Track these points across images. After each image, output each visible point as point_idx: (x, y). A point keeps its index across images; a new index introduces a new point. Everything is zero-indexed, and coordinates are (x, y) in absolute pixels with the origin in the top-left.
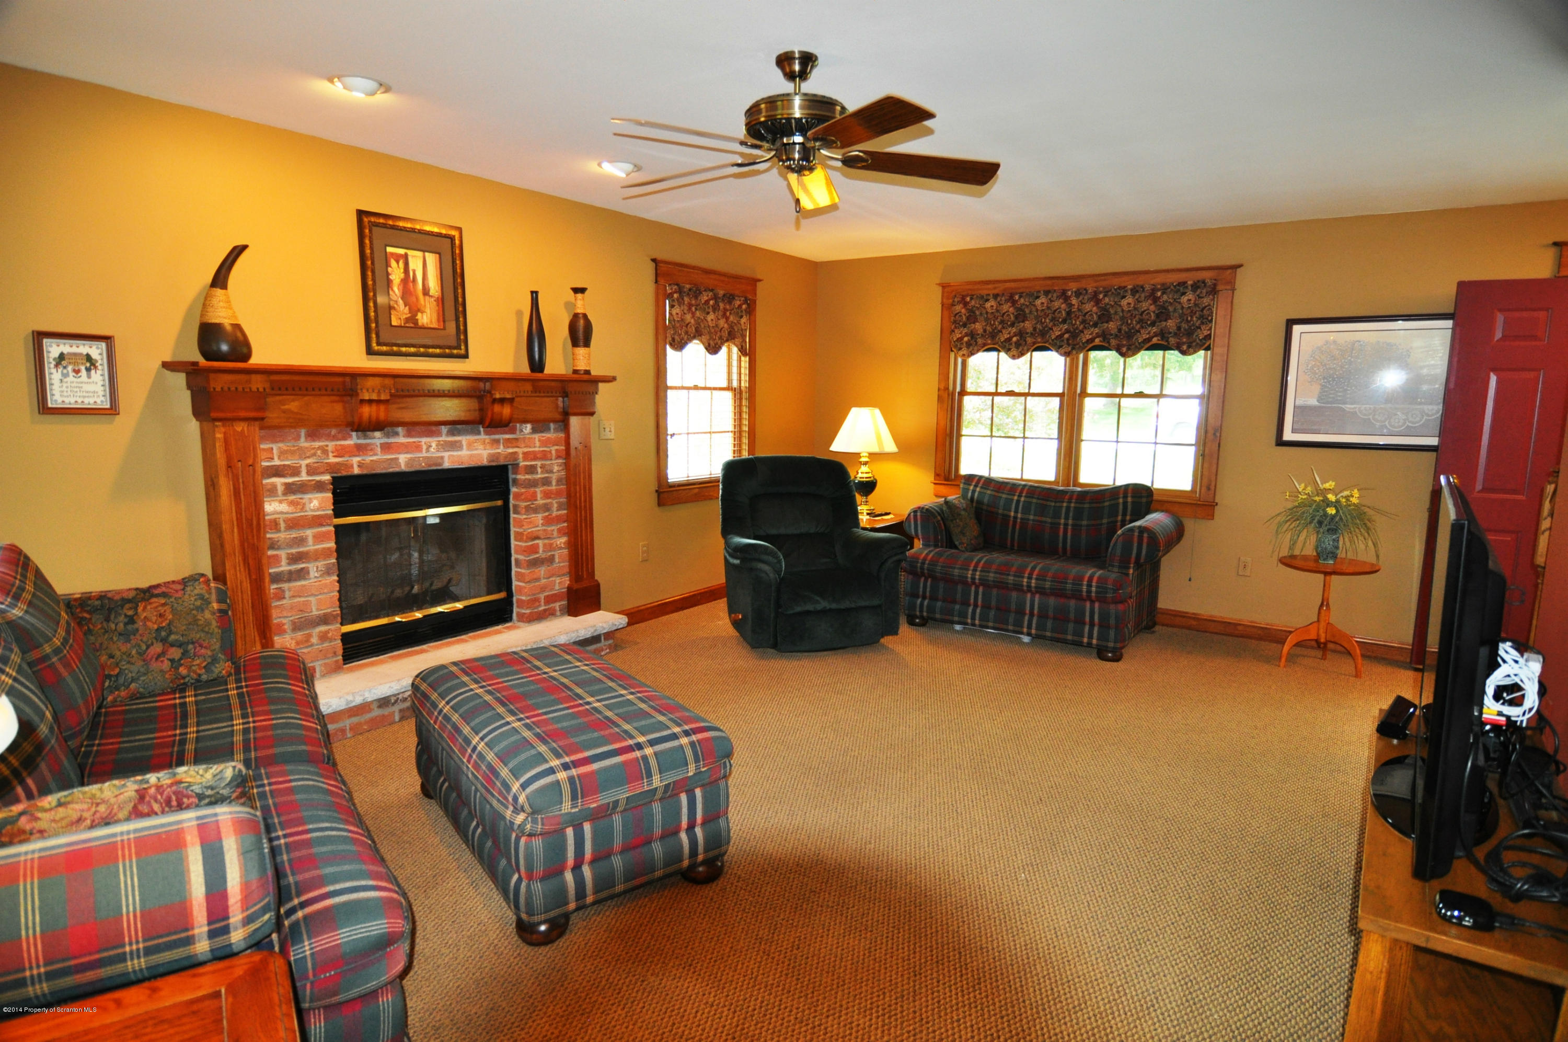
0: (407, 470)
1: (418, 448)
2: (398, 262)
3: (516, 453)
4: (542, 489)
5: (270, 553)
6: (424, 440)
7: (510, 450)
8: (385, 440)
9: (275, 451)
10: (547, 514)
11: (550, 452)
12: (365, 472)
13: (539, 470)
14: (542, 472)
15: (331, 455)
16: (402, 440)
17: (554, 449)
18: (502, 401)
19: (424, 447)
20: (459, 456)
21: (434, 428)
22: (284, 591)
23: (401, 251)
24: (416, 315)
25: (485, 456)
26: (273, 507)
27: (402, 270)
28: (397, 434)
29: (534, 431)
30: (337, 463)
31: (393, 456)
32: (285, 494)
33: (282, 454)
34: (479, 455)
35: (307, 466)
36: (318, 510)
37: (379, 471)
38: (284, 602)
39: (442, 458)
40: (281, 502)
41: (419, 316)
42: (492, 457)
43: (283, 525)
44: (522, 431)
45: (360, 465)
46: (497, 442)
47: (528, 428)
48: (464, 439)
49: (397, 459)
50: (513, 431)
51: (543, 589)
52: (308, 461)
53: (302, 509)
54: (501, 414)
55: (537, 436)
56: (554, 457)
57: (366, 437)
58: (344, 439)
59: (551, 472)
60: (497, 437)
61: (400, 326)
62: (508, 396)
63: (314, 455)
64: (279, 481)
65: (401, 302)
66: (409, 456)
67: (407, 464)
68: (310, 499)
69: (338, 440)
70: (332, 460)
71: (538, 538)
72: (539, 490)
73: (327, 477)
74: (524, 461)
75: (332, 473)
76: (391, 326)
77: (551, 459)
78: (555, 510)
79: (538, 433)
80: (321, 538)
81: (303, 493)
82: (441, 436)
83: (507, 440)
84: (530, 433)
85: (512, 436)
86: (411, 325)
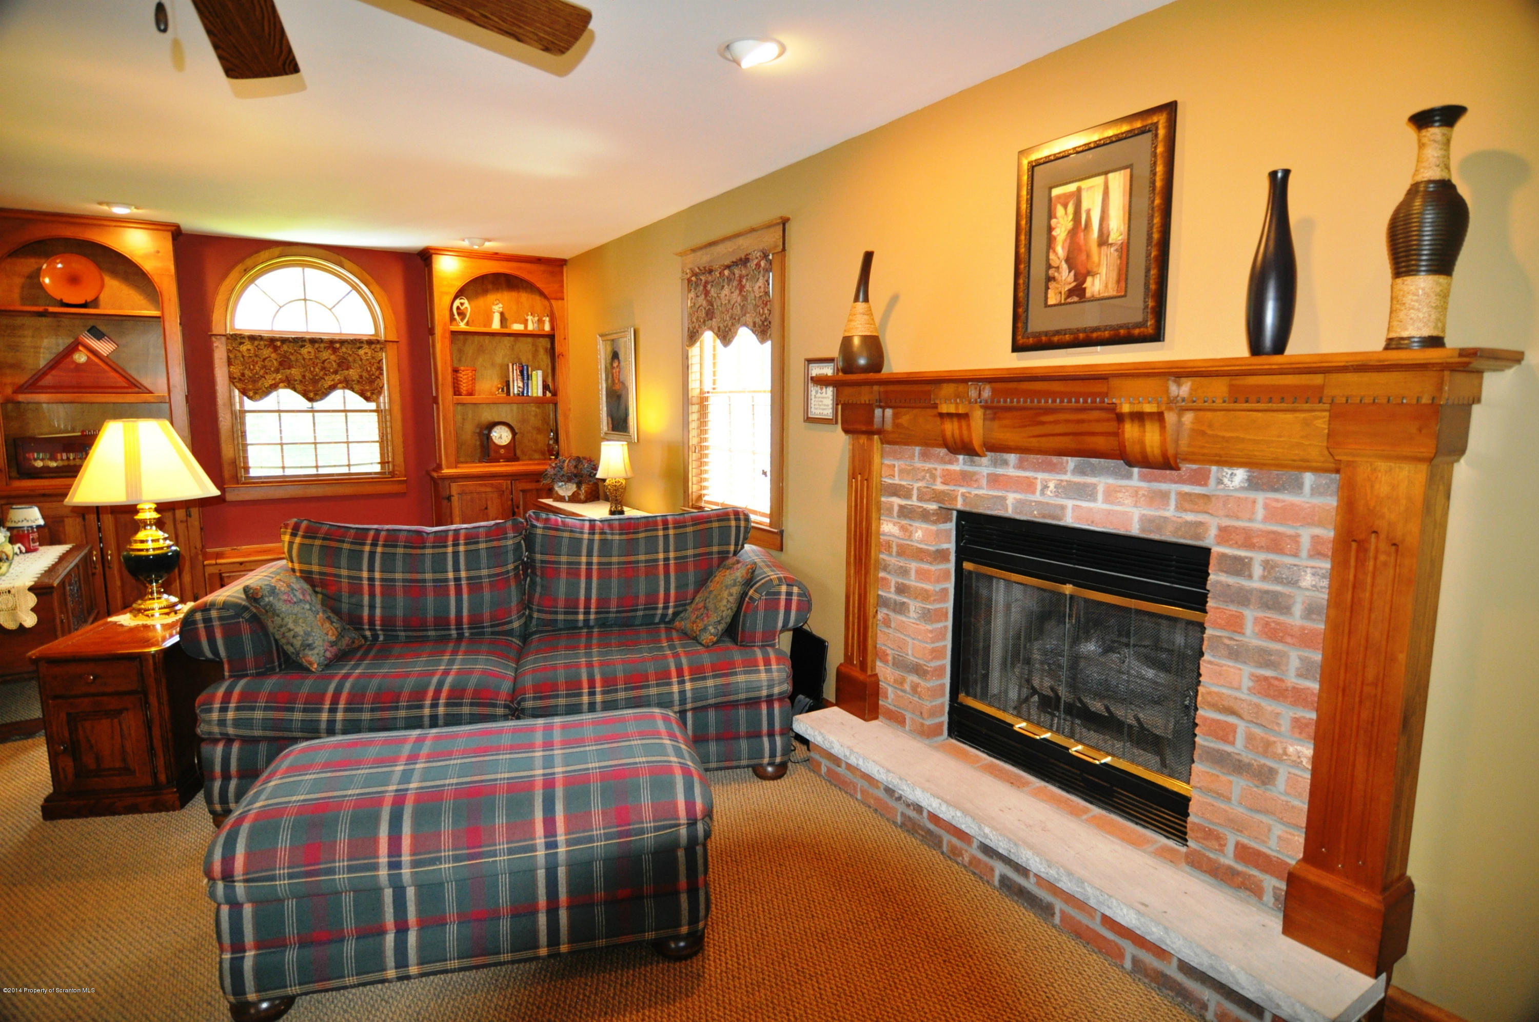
0: (1017, 516)
1: (1029, 486)
2: (1065, 206)
3: (1201, 524)
4: (1260, 614)
5: (882, 574)
6: (1041, 476)
7: (1190, 517)
8: (991, 470)
9: (896, 469)
10: (1268, 673)
11: (1295, 539)
12: (967, 509)
13: (1257, 571)
14: (1264, 578)
15: (939, 480)
16: (1011, 472)
17: (1306, 535)
18: (1139, 417)
19: (1039, 487)
20: (1090, 510)
21: (1055, 459)
22: (890, 620)
23: (1072, 187)
24: (1084, 282)
25: (1136, 519)
26: (888, 528)
27: (1071, 217)
28: (1005, 463)
29: (1253, 484)
30: (943, 492)
31: (999, 494)
32: (899, 517)
33: (901, 471)
34: (1125, 513)
35: (919, 489)
36: (921, 542)
38: (890, 631)
39: (1063, 508)
40: (895, 524)
41: (1089, 279)
43: (895, 550)
44: (1220, 482)
45: (964, 497)
46: (1164, 496)
47: (1241, 475)
48: (1102, 483)
49: (1004, 499)
50: (1201, 479)
51: (1238, 826)
52: (920, 484)
53: (909, 538)
54: (1142, 443)
55: (1261, 497)
56: (1304, 553)
57: (973, 463)
58: (951, 462)
59: (1293, 583)
60: (1164, 486)
61: (1060, 304)
62: (1148, 408)
63: (924, 478)
64: (896, 501)
65: (1064, 266)
66: (1018, 496)
67: (1015, 508)
68: (917, 528)
69: (945, 463)
70: (939, 486)
71: (1234, 713)
72: (1250, 615)
73: (933, 506)
74: (1218, 544)
75: (938, 502)
76: (1046, 305)
77: (1296, 555)
78: (1292, 672)
79: (1263, 490)
80: (922, 575)
81: (911, 519)
82: (1065, 473)
83: (1183, 496)
84: (1242, 489)
85: (1197, 490)
86: (1075, 299)
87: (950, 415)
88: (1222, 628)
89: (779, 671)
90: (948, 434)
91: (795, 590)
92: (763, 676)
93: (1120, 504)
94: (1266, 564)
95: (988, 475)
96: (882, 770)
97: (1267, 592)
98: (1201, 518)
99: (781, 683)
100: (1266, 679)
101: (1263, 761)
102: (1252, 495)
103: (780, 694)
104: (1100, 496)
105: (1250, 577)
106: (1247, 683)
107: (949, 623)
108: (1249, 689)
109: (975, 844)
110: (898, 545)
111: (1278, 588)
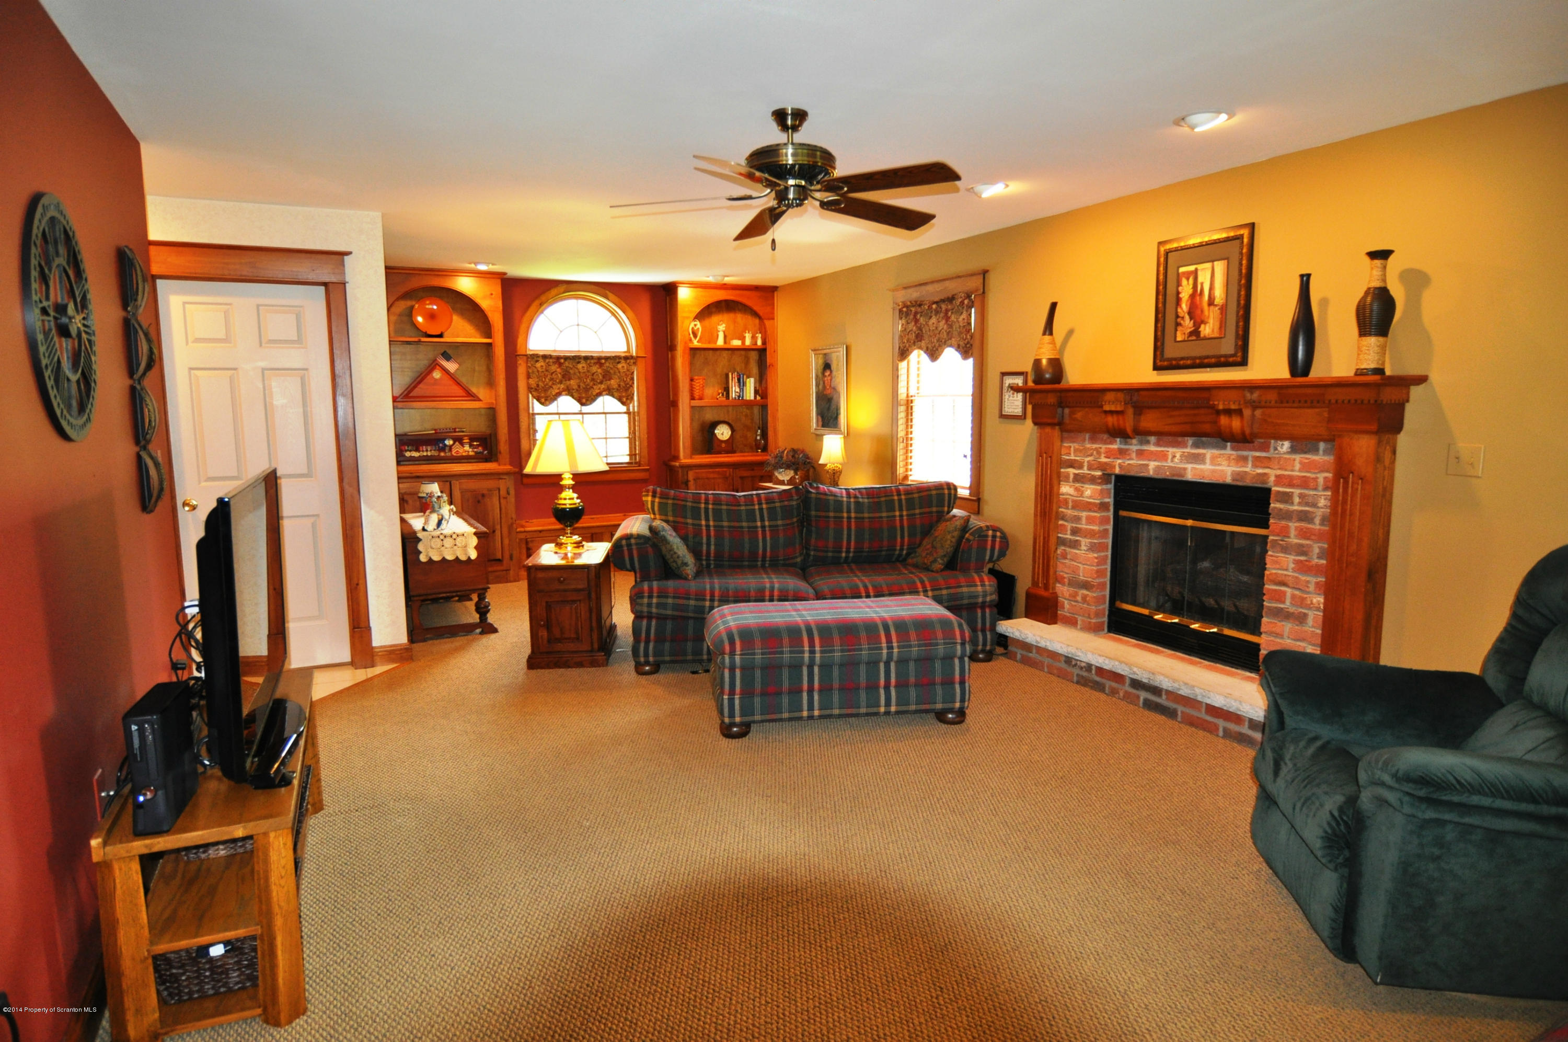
0: (1156, 476)
1: (1163, 456)
2: (1188, 279)
3: (1265, 474)
4: (1297, 524)
5: (1061, 522)
6: (1171, 450)
7: (1260, 471)
8: (1139, 447)
9: (1072, 449)
10: (1302, 558)
11: (1316, 479)
12: (1123, 473)
13: (1296, 500)
14: (1300, 504)
15: (1103, 455)
16: (1152, 448)
17: (1321, 477)
18: (1228, 412)
19: (1170, 457)
20: (1201, 470)
21: (1180, 439)
22: (1067, 553)
23: (1192, 268)
24: (1199, 327)
25: (1229, 474)
26: (1066, 489)
27: (1191, 286)
28: (1148, 442)
29: (1293, 450)
30: (1106, 463)
31: (1145, 462)
32: (1073, 482)
33: (1076, 450)
34: (1223, 471)
35: (1088, 462)
36: (1090, 497)
37: (1132, 473)
38: (1066, 561)
39: (1185, 469)
40: (1071, 487)
41: (1202, 326)
42: (1236, 475)
43: (1070, 504)
44: (1276, 449)
45: (1121, 466)
46: (1245, 459)
47: (1287, 445)
48: (1209, 453)
49: (1148, 465)
50: (1265, 448)
52: (1089, 459)
53: (1081, 496)
54: (1231, 427)
55: (1298, 457)
56: (1320, 488)
57: (1126, 443)
58: (1111, 443)
59: (1314, 505)
60: (1245, 453)
62: (1233, 407)
63: (1091, 455)
64: (1072, 471)
65: (1187, 317)
66: (1157, 463)
67: (1155, 471)
68: (1087, 488)
69: (1107, 444)
70: (1103, 459)
71: (1284, 584)
72: (1293, 525)
73: (1099, 473)
74: (1275, 485)
75: (1102, 470)
76: (1176, 341)
77: (1316, 489)
78: (1315, 557)
79: (1300, 453)
80: (1090, 520)
81: (1083, 483)
82: (1186, 447)
83: (1256, 459)
84: (1288, 453)
85: (1263, 454)
86: (1194, 338)
87: (1111, 412)
88: (1278, 535)
89: (990, 586)
90: (1110, 424)
91: (998, 534)
92: (980, 589)
93: (1219, 465)
94: (1301, 496)
95: (1137, 450)
96: (1063, 646)
97: (1301, 511)
98: (1266, 471)
99: (991, 594)
100: (1301, 561)
101: (1301, 610)
102: (1293, 456)
103: (991, 601)
104: (1208, 461)
105: (1292, 503)
106: (1292, 565)
107: (1109, 553)
108: (1293, 569)
109: (1128, 682)
110: (1073, 501)
111: (1307, 509)
